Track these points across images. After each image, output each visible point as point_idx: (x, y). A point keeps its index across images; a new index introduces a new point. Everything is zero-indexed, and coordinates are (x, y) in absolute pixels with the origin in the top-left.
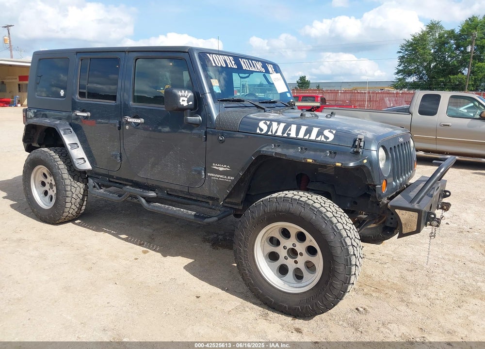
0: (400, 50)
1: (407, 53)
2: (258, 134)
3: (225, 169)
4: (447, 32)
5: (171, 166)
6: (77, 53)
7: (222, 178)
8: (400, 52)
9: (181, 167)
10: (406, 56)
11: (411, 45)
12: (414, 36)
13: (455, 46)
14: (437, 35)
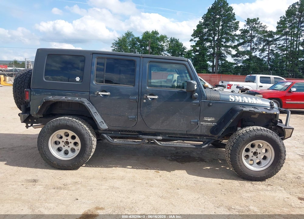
0: (112, 46)
1: (116, 48)
2: (231, 101)
3: (212, 120)
4: (136, 38)
5: (176, 121)
6: (93, 54)
7: (209, 124)
8: (112, 47)
9: (183, 120)
10: (116, 49)
11: (118, 43)
12: (119, 38)
13: (140, 46)
14: (131, 39)
